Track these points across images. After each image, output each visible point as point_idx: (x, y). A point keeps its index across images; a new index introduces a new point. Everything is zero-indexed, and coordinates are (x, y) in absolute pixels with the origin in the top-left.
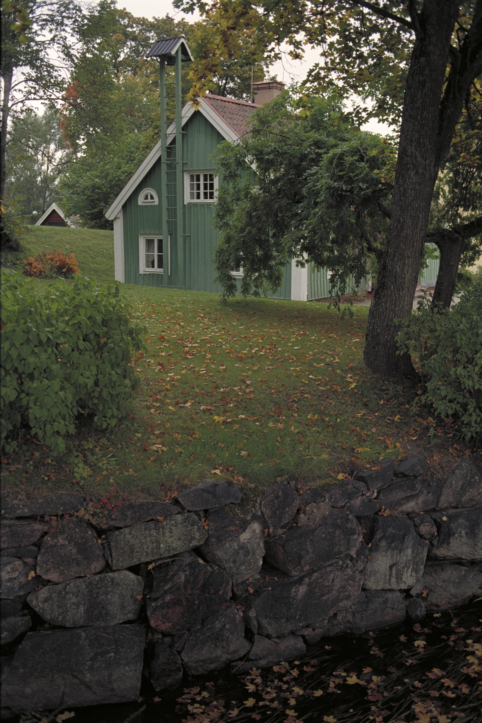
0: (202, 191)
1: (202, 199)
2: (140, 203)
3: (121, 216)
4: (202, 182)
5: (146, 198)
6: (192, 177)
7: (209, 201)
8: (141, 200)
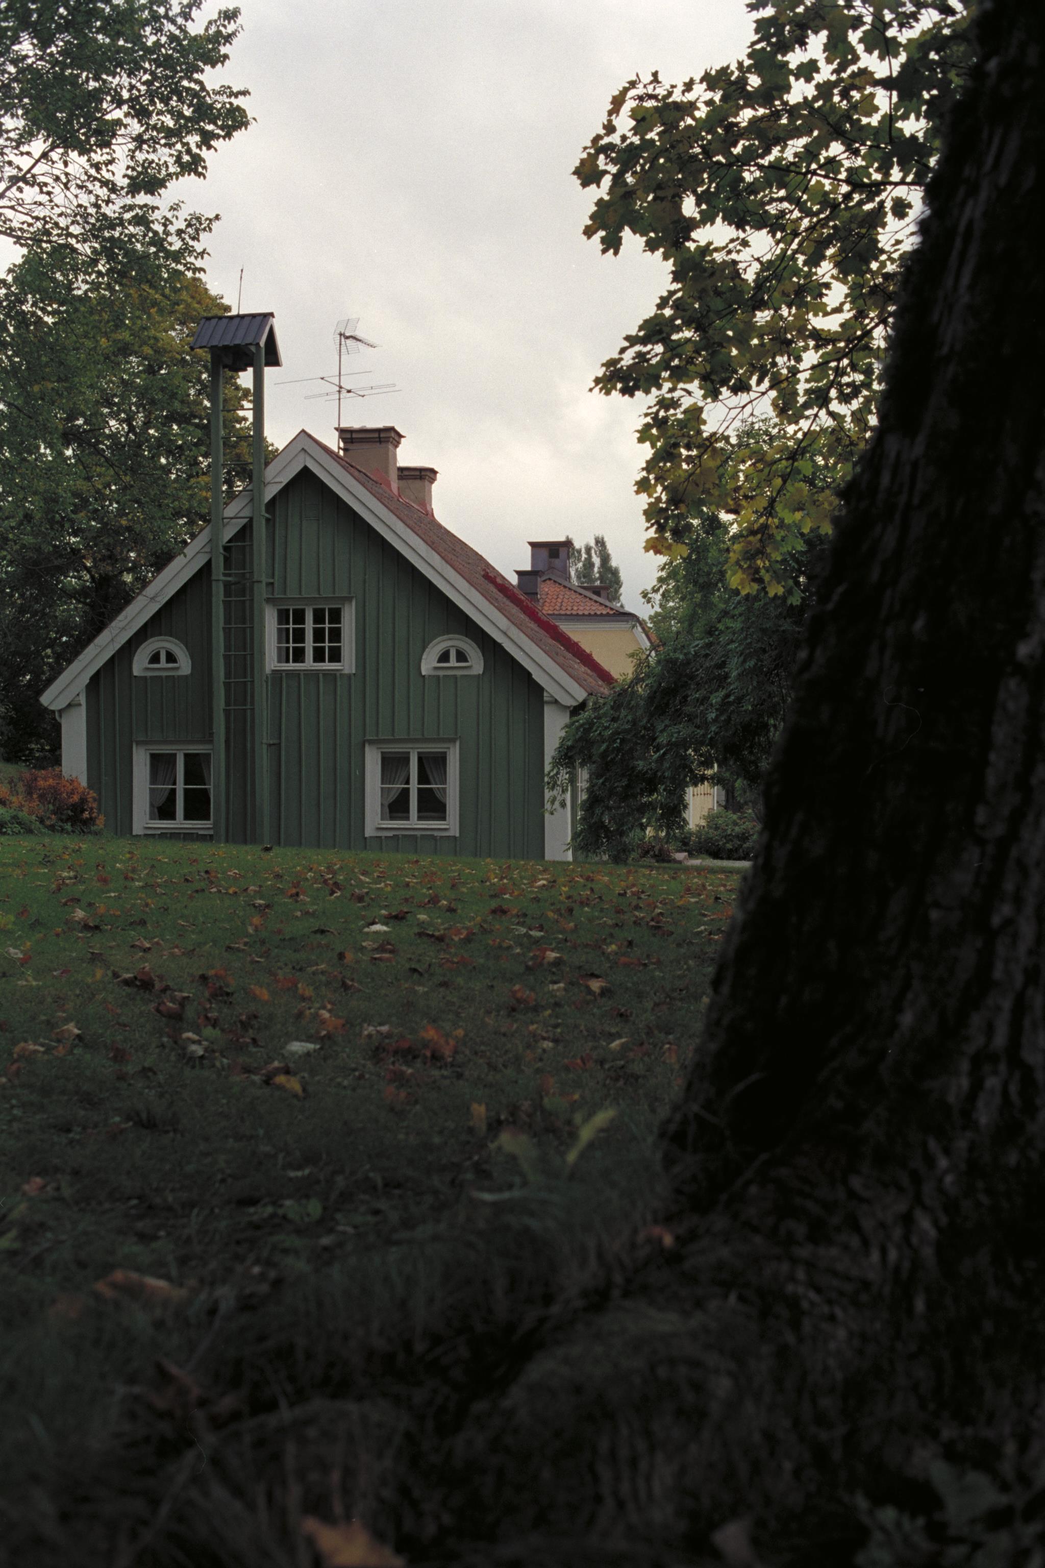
0: (309, 645)
1: (309, 663)
2: (136, 672)
3: (83, 700)
4: (309, 626)
5: (155, 658)
6: (283, 616)
7: (327, 666)
8: (140, 665)
